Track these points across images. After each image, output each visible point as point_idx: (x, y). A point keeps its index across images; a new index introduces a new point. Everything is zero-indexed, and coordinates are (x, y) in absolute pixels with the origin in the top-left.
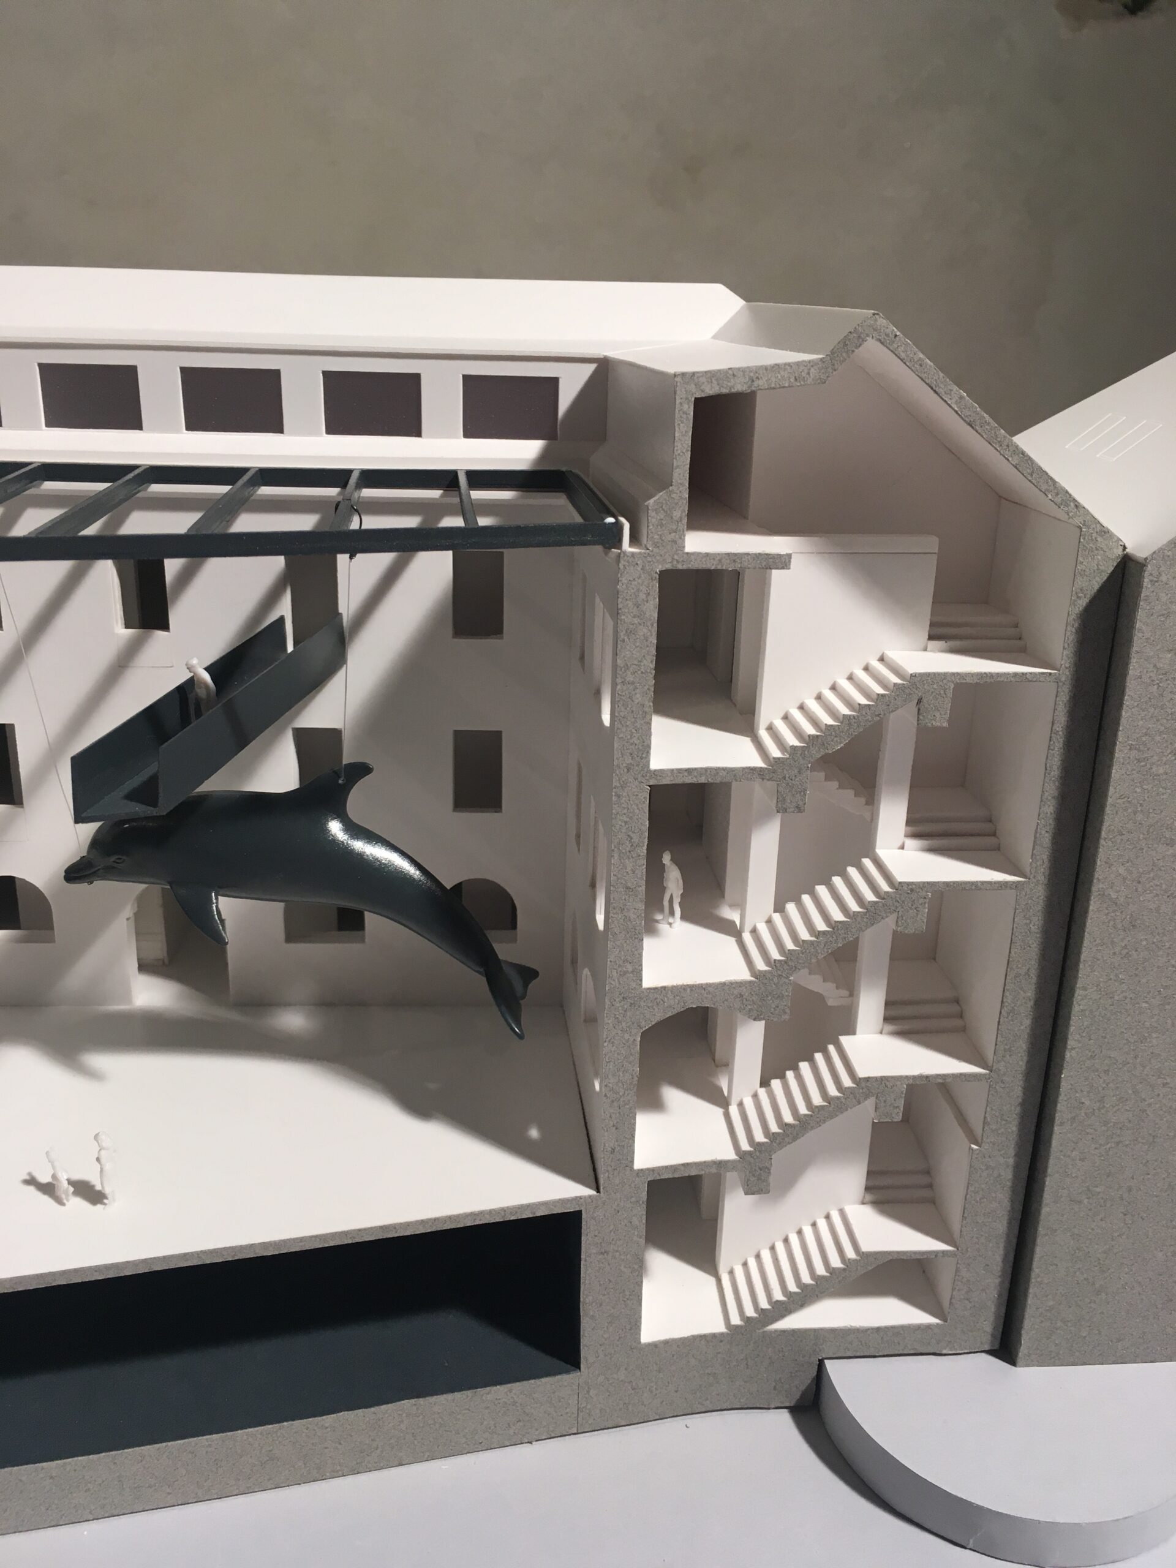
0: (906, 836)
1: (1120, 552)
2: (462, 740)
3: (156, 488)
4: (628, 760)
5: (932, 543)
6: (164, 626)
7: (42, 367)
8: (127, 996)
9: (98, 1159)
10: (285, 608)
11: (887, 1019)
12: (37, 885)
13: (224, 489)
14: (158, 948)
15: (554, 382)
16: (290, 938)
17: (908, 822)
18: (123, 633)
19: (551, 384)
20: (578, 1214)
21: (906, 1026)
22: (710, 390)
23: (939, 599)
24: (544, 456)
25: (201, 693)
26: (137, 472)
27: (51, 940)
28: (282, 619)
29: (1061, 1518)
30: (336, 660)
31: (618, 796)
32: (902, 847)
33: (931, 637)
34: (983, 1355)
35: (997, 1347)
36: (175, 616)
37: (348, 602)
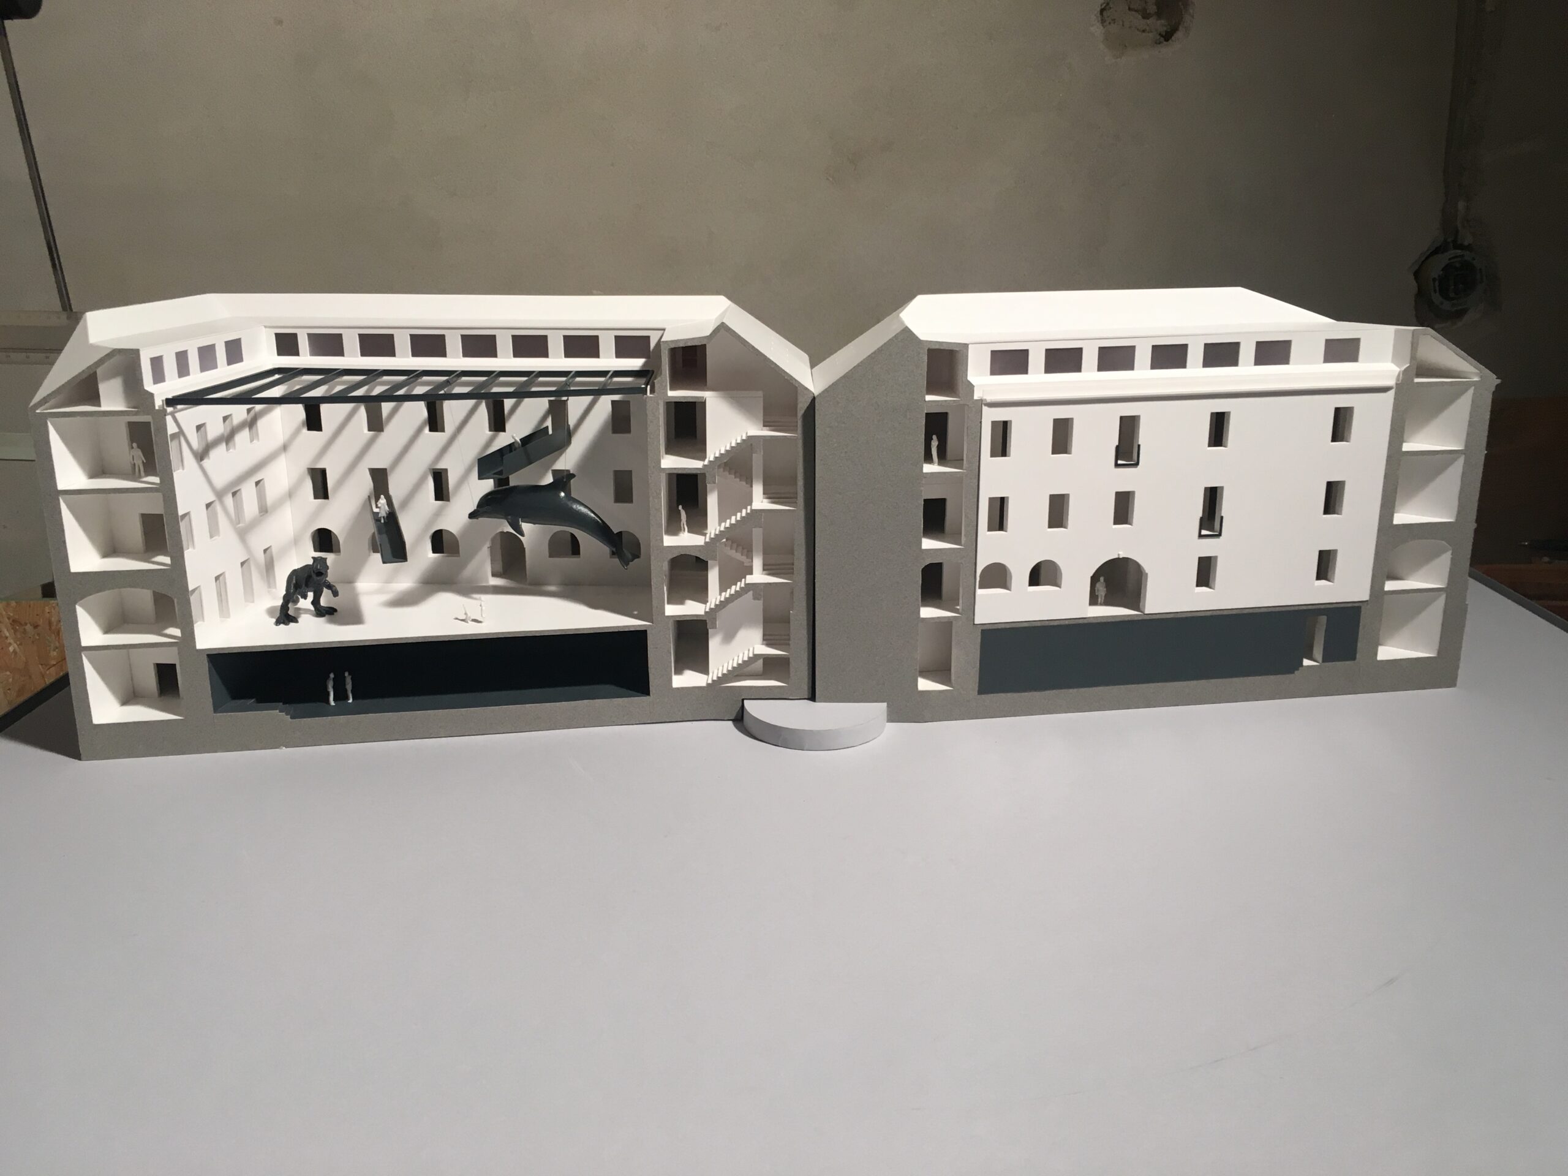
0: (764, 498)
1: (812, 395)
2: (617, 473)
3: (502, 379)
4: (654, 464)
5: (760, 393)
6: (504, 430)
7: (462, 336)
8: (487, 581)
9: (481, 606)
10: (549, 423)
11: (764, 570)
12: (452, 532)
13: (524, 379)
14: (499, 567)
15: (648, 337)
16: (550, 556)
17: (764, 494)
18: (489, 433)
19: (647, 339)
20: (646, 631)
21: (771, 572)
22: (673, 346)
23: (765, 415)
24: (645, 365)
25: (517, 446)
26: (495, 373)
27: (459, 556)
28: (547, 427)
29: (807, 728)
30: (567, 442)
31: (651, 477)
32: (762, 502)
33: (764, 426)
34: (806, 701)
35: (810, 696)
36: (508, 426)
37: (572, 421)
